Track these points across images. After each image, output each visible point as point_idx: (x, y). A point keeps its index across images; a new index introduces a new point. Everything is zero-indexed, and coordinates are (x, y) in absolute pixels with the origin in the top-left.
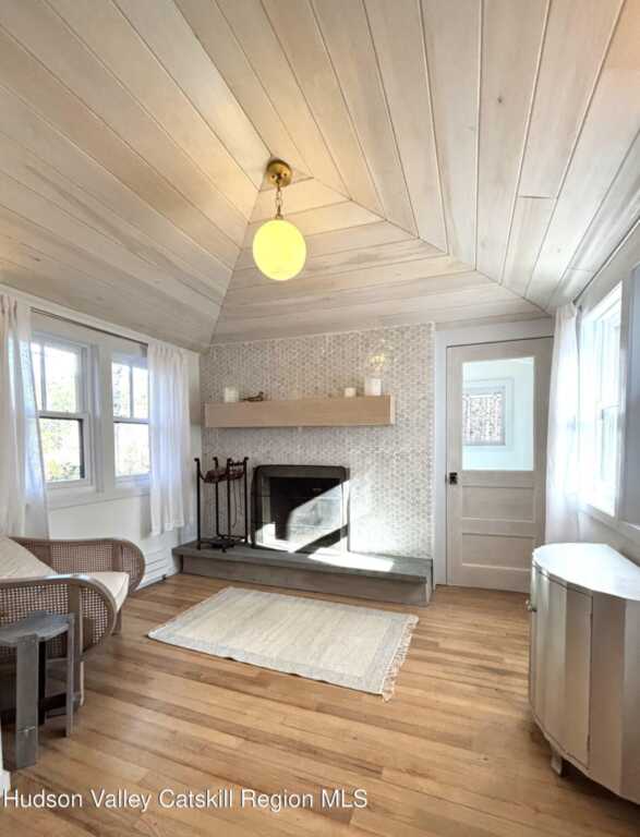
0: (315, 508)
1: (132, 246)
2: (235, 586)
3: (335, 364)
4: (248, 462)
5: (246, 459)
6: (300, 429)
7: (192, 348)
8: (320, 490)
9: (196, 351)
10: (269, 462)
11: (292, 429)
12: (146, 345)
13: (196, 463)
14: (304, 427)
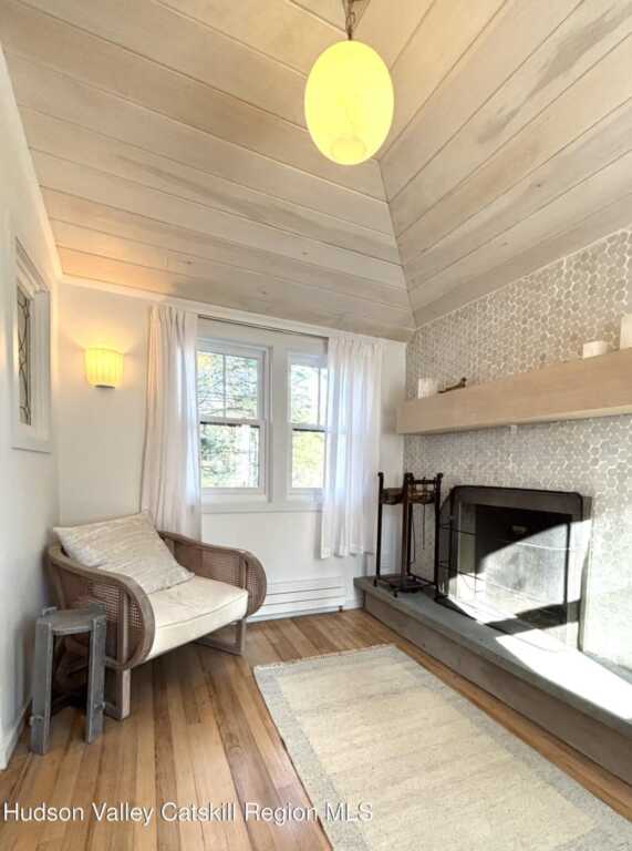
0: (514, 559)
1: (255, 213)
2: (399, 647)
3: (575, 308)
4: (443, 479)
5: (440, 476)
6: (514, 427)
7: (395, 336)
8: (523, 529)
9: (404, 341)
10: (471, 482)
11: (502, 428)
12: (327, 339)
13: (378, 478)
14: (521, 425)
